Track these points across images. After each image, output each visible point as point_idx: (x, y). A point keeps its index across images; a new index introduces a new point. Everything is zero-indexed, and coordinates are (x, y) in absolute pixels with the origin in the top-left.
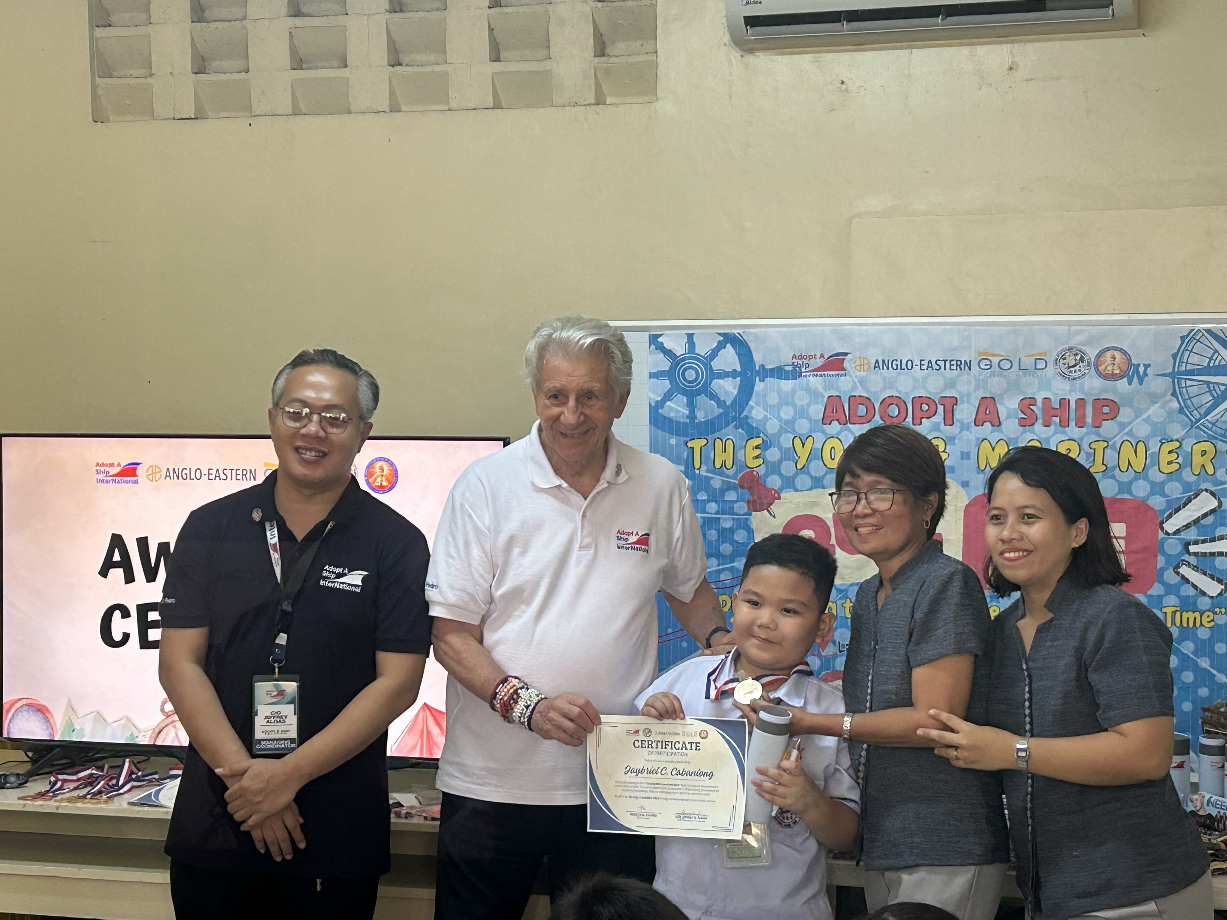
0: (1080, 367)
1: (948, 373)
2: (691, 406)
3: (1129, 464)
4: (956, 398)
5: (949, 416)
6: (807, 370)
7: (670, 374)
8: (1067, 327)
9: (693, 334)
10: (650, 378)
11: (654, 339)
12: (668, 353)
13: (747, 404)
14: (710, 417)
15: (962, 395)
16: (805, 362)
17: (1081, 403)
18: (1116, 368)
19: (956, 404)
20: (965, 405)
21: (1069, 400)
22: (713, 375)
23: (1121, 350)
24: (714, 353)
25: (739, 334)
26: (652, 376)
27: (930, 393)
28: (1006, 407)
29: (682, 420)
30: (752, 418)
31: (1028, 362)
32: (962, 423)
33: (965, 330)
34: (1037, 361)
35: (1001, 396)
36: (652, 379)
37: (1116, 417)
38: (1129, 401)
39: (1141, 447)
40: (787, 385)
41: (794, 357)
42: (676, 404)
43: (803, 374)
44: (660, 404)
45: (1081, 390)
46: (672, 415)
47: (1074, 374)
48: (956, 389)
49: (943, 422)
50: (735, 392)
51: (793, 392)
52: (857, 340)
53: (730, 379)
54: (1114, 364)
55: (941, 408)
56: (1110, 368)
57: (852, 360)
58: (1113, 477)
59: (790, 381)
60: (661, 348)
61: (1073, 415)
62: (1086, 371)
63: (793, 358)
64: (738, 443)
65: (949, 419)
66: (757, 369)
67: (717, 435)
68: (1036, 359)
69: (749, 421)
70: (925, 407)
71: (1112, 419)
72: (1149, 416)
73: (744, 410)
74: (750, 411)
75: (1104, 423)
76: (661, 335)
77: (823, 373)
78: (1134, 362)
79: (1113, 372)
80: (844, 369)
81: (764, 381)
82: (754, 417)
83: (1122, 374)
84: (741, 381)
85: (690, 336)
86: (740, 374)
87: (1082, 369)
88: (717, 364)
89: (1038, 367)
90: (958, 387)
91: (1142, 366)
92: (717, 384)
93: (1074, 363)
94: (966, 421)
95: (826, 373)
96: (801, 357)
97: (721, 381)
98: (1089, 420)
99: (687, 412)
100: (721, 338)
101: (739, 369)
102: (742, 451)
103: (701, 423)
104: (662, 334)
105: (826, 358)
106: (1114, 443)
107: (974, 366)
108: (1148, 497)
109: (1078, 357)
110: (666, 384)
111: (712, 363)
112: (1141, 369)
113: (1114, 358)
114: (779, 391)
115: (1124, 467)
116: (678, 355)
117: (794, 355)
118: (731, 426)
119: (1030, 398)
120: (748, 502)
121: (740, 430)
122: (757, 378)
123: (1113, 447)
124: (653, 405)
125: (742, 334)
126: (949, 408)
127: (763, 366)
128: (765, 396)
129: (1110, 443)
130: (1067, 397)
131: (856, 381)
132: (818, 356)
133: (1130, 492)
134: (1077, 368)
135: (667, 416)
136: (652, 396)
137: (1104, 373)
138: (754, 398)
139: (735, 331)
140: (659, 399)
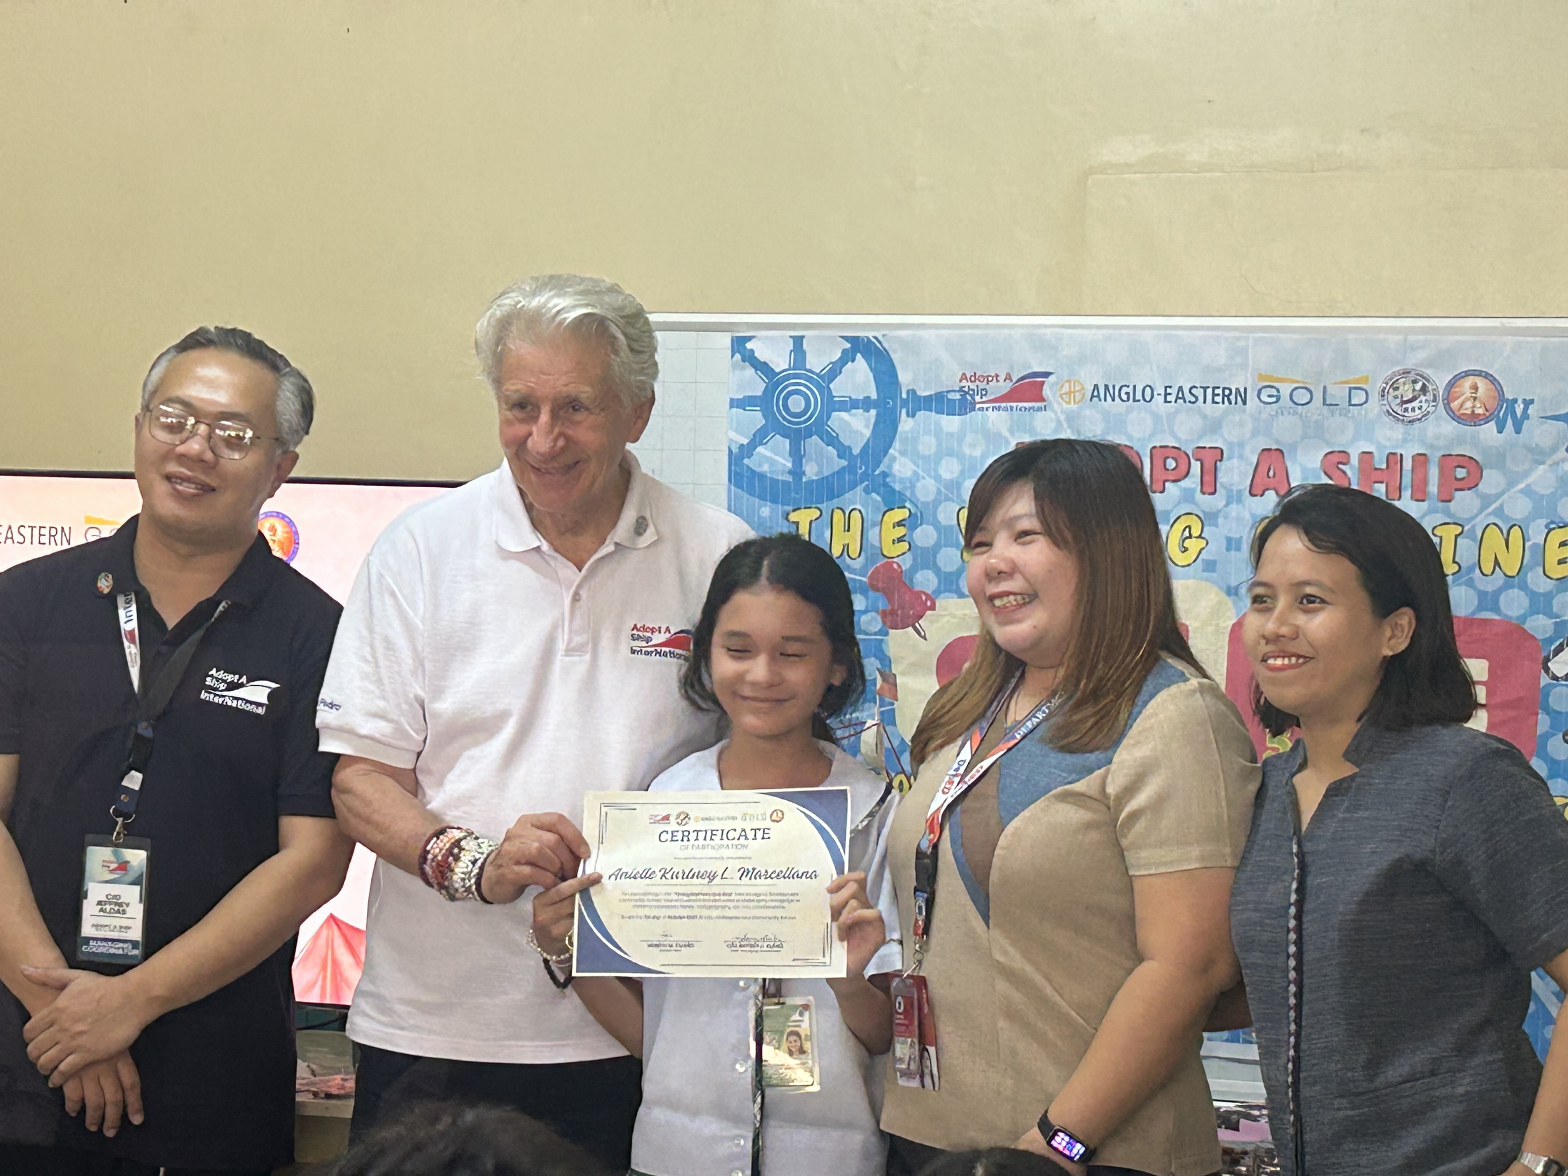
0: (1421, 402)
1: (1209, 410)
2: (797, 455)
3: (1497, 563)
4: (1222, 451)
5: (1208, 478)
6: (984, 399)
7: (764, 402)
8: (1401, 337)
9: (803, 337)
10: (731, 407)
11: (739, 344)
12: (762, 367)
13: (886, 452)
14: (826, 474)
15: (1231, 445)
16: (982, 385)
17: (1421, 460)
18: (1478, 405)
19: (1221, 460)
20: (1235, 461)
21: (1401, 455)
22: (832, 405)
23: (1487, 376)
24: (835, 370)
25: (876, 338)
26: (735, 403)
27: (1178, 439)
28: (1301, 465)
29: (780, 478)
30: (894, 476)
31: (1338, 393)
32: (1229, 491)
33: (1237, 339)
34: (1353, 391)
35: (1294, 447)
36: (734, 410)
37: (1477, 485)
38: (1500, 459)
39: (1516, 532)
40: (951, 423)
41: (964, 377)
42: (772, 451)
43: (978, 406)
44: (747, 450)
45: (1422, 442)
46: (765, 468)
47: (1410, 414)
48: (1222, 436)
49: (1199, 488)
50: (867, 433)
51: (961, 437)
52: (1064, 353)
53: (861, 411)
54: (1475, 398)
55: (1196, 466)
56: (1469, 404)
57: (1056, 383)
58: (1470, 584)
59: (957, 417)
60: (750, 359)
61: (1407, 479)
62: (1431, 409)
63: (961, 381)
64: (869, 517)
65: (1209, 485)
66: (904, 396)
67: (836, 502)
68: (1350, 389)
69: (888, 480)
70: (1171, 464)
71: (1469, 489)
72: (1528, 486)
73: (881, 462)
74: (890, 467)
75: (1458, 493)
76: (750, 338)
77: (1009, 404)
78: (1509, 396)
79: (1473, 412)
80: (1043, 400)
81: (913, 416)
82: (897, 473)
83: (1487, 414)
84: (878, 415)
85: (798, 341)
86: (875, 404)
87: (1425, 406)
88: (840, 388)
89: (1353, 402)
90: (1225, 431)
91: (1520, 402)
92: (840, 420)
93: (1410, 396)
94: (1235, 488)
95: (1014, 405)
96: (975, 378)
97: (844, 415)
98: (1433, 488)
99: (789, 465)
100: (848, 346)
101: (874, 396)
102: (877, 529)
103: (810, 482)
104: (753, 337)
105: (1014, 380)
106: (1473, 529)
107: (1251, 396)
108: (1524, 618)
109: (1418, 386)
110: (756, 418)
111: (831, 386)
112: (1519, 408)
113: (1475, 388)
114: (938, 432)
115: (1488, 567)
116: (777, 370)
117: (964, 374)
118: (859, 489)
119: (1340, 452)
120: (884, 614)
121: (874, 495)
122: (904, 411)
123: (1471, 535)
124: (735, 450)
125: (880, 338)
126: (1209, 465)
127: (914, 392)
128: (915, 440)
129: (1466, 528)
130: (1399, 451)
131: (1062, 417)
132: (1002, 377)
133: (1496, 609)
134: (1416, 404)
135: (758, 470)
136: (733, 435)
137: (1457, 413)
138: (897, 444)
139: (870, 334)
140: (745, 441)
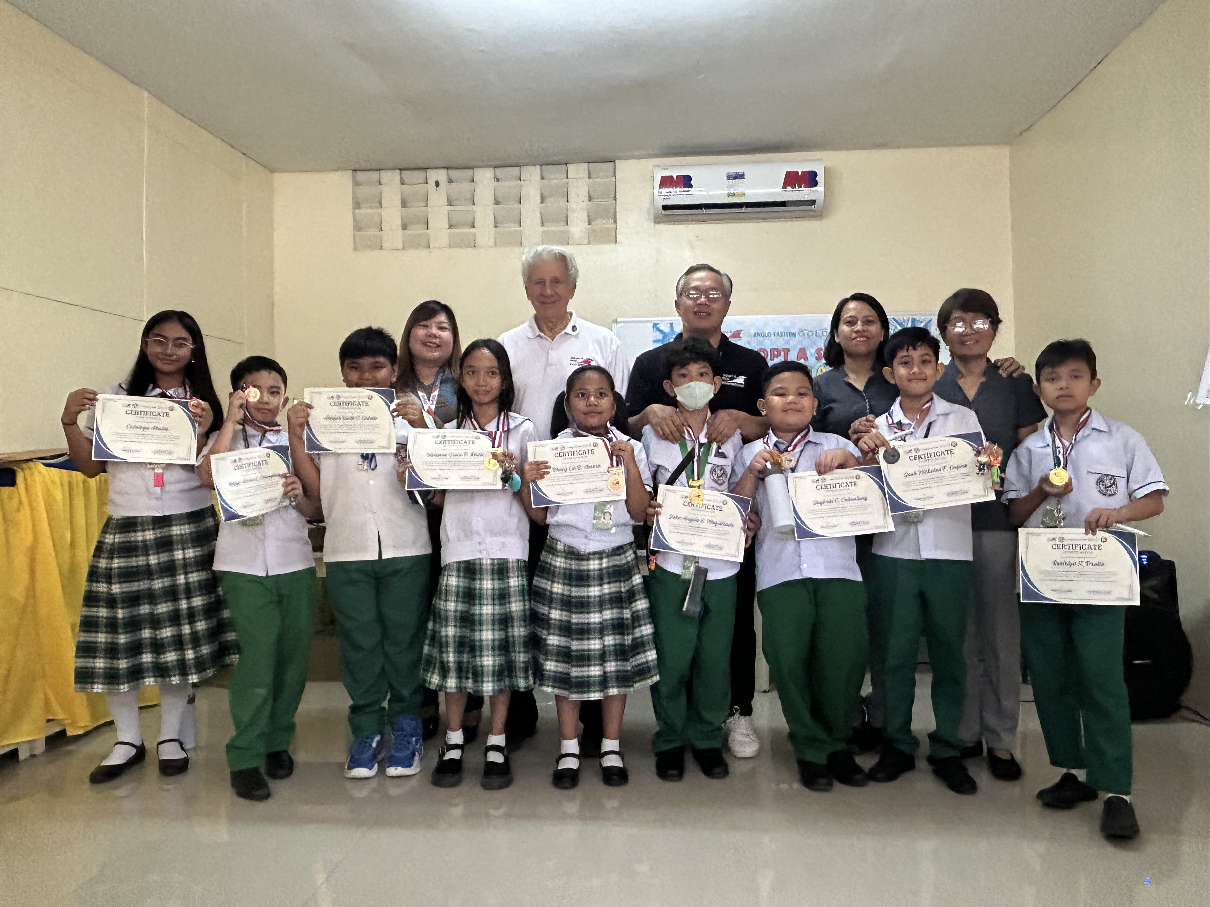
1: (786, 338)
11: (655, 325)
12: (662, 332)
15: (791, 347)
19: (789, 351)
20: (793, 351)
27: (778, 347)
28: (810, 352)
33: (793, 320)
35: (808, 347)
52: (747, 325)
55: (782, 353)
57: (744, 333)
60: (658, 330)
70: (776, 353)
76: (659, 324)
80: (740, 338)
85: (671, 324)
90: (790, 344)
105: (733, 333)
107: (797, 334)
126: (786, 353)
132: (729, 332)
